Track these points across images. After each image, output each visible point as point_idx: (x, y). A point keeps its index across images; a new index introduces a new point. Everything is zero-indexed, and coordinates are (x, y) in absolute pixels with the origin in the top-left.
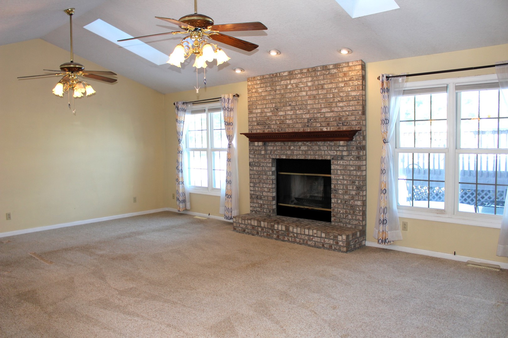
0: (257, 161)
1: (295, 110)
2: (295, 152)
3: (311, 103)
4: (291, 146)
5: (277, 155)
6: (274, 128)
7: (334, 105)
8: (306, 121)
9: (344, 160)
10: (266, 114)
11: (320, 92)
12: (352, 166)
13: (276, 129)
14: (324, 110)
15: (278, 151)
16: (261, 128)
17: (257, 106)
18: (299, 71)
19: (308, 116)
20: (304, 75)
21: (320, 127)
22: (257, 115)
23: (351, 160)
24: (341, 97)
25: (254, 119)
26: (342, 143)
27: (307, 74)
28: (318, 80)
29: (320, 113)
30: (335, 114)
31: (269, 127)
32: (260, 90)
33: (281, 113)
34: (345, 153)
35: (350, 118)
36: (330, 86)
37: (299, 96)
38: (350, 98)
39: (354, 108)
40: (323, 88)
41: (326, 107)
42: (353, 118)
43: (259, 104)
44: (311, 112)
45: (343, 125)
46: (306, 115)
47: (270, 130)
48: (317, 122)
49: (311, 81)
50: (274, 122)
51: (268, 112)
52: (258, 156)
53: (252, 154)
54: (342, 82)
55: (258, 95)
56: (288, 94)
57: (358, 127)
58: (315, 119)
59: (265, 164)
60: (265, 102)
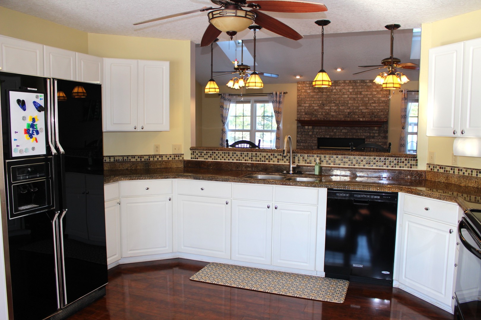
0: (304, 139)
1: (339, 106)
2: (337, 134)
3: (351, 102)
4: (334, 129)
5: (322, 135)
6: (320, 117)
7: (369, 105)
8: (347, 113)
9: (375, 139)
10: (314, 108)
11: (359, 96)
12: (380, 142)
13: (322, 118)
14: (361, 108)
15: (323, 133)
16: (309, 117)
17: (305, 102)
18: (343, 81)
19: (348, 111)
20: (347, 84)
21: (358, 118)
22: (305, 107)
23: (380, 139)
24: (374, 100)
25: (303, 111)
26: (376, 128)
27: (349, 84)
28: (357, 89)
29: (358, 109)
30: (369, 111)
31: (316, 116)
32: (309, 91)
33: (327, 108)
34: (376, 135)
35: (380, 114)
36: (366, 93)
37: (342, 97)
38: (380, 101)
39: (383, 108)
40: (361, 94)
41: (363, 106)
42: (382, 113)
43: (307, 100)
44: (351, 108)
45: (375, 117)
46: (347, 110)
47: (316, 118)
48: (355, 115)
49: (352, 89)
50: (320, 113)
51: (315, 106)
52: (305, 136)
53: (299, 134)
54: (375, 91)
55: (307, 94)
56: (333, 95)
57: (385, 119)
58: (354, 113)
59: (311, 141)
60: (313, 99)
